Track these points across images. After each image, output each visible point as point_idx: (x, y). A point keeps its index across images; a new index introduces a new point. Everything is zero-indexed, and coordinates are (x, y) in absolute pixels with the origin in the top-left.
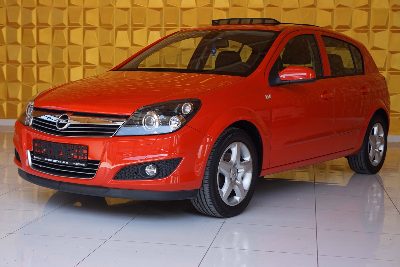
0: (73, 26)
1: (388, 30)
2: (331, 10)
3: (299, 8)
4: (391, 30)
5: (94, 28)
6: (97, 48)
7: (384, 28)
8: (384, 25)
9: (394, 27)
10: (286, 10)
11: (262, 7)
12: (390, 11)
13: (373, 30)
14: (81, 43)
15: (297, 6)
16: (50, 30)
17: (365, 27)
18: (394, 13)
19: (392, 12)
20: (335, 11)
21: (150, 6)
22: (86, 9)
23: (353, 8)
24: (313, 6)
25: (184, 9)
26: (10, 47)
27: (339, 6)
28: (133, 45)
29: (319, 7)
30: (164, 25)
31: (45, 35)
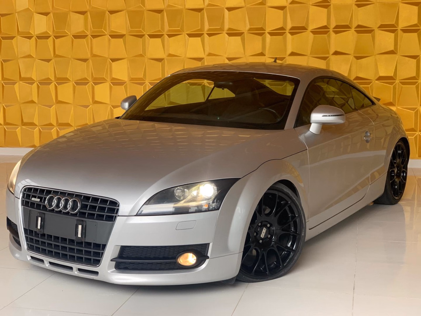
1: (353, 30)
2: (282, 8)
3: (245, 6)
4: (355, 31)
5: (11, 38)
7: (347, 27)
8: (347, 24)
9: (359, 26)
10: (230, 9)
11: (201, 7)
12: (355, 7)
13: (334, 31)
15: (243, 4)
17: (325, 27)
18: (359, 9)
19: (356, 7)
20: (288, 8)
21: (72, 9)
23: (310, 4)
24: (261, 4)
25: (112, 12)
27: (293, 2)
28: (56, 56)
29: (269, 4)
30: (89, 31)
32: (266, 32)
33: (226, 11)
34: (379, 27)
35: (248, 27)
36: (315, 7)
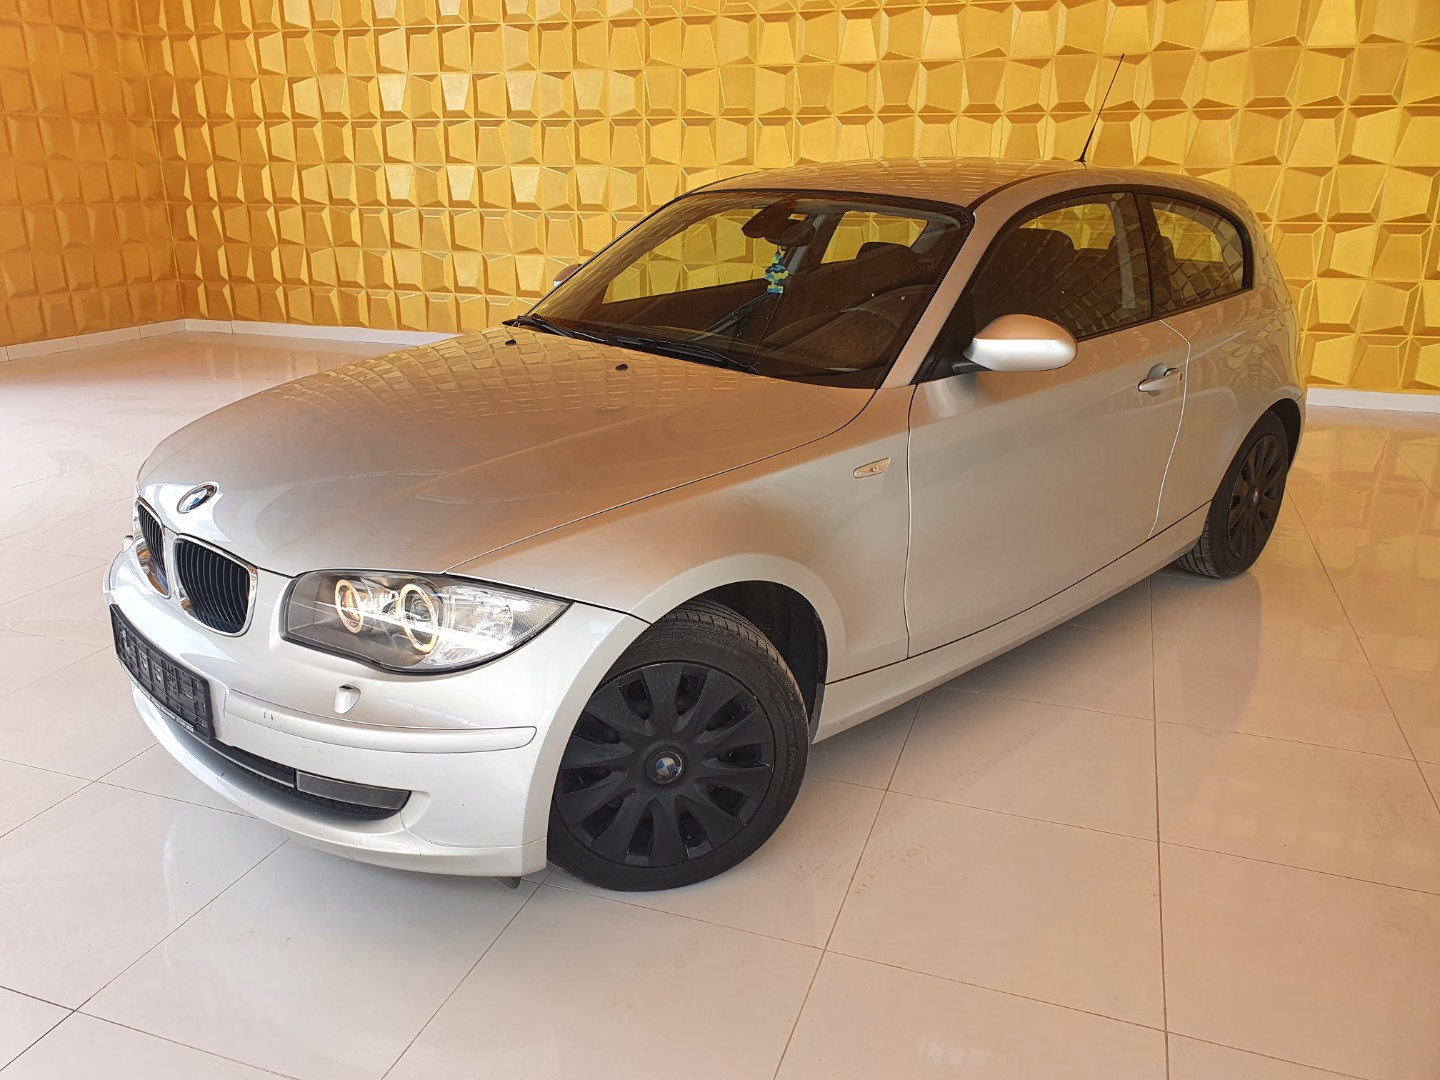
0: (659, 118)
2: (1342, 52)
3: (1250, 48)
5: (707, 122)
6: (714, 170)
10: (1211, 56)
11: (1141, 51)
14: (676, 159)
16: (603, 126)
20: (1356, 52)
21: (843, 59)
22: (689, 72)
24: (1292, 42)
25: (930, 66)
26: (515, 170)
27: (1372, 39)
29: (1312, 43)
30: (878, 108)
31: (593, 139)
32: (1295, 107)
33: (1202, 59)
35: (1252, 97)
36: (1426, 51)
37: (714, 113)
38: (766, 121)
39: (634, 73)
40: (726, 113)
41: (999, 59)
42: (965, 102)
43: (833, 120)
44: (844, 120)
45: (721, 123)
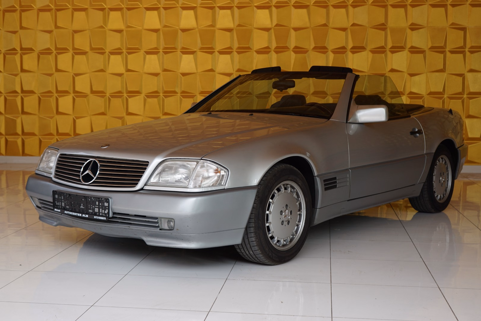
0: (62, 51)
1: (407, 50)
3: (310, 27)
5: (84, 53)
6: (88, 75)
7: (402, 48)
8: (403, 45)
10: (296, 29)
13: (390, 51)
14: (70, 70)
15: (308, 25)
16: (35, 55)
17: (382, 47)
18: (412, 32)
19: (410, 30)
20: (349, 29)
22: (75, 32)
23: (368, 27)
24: (325, 25)
25: (184, 30)
27: (354, 25)
28: (128, 70)
29: (332, 26)
30: (161, 47)
31: (30, 62)
32: (329, 50)
33: (293, 32)
34: (430, 49)
36: (374, 30)
37: (87, 49)
38: (112, 53)
39: (50, 32)
40: (92, 49)
41: (212, 28)
42: (199, 45)
43: (142, 52)
44: (148, 53)
45: (91, 54)
